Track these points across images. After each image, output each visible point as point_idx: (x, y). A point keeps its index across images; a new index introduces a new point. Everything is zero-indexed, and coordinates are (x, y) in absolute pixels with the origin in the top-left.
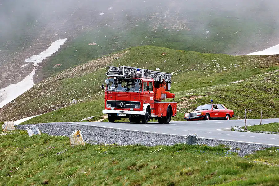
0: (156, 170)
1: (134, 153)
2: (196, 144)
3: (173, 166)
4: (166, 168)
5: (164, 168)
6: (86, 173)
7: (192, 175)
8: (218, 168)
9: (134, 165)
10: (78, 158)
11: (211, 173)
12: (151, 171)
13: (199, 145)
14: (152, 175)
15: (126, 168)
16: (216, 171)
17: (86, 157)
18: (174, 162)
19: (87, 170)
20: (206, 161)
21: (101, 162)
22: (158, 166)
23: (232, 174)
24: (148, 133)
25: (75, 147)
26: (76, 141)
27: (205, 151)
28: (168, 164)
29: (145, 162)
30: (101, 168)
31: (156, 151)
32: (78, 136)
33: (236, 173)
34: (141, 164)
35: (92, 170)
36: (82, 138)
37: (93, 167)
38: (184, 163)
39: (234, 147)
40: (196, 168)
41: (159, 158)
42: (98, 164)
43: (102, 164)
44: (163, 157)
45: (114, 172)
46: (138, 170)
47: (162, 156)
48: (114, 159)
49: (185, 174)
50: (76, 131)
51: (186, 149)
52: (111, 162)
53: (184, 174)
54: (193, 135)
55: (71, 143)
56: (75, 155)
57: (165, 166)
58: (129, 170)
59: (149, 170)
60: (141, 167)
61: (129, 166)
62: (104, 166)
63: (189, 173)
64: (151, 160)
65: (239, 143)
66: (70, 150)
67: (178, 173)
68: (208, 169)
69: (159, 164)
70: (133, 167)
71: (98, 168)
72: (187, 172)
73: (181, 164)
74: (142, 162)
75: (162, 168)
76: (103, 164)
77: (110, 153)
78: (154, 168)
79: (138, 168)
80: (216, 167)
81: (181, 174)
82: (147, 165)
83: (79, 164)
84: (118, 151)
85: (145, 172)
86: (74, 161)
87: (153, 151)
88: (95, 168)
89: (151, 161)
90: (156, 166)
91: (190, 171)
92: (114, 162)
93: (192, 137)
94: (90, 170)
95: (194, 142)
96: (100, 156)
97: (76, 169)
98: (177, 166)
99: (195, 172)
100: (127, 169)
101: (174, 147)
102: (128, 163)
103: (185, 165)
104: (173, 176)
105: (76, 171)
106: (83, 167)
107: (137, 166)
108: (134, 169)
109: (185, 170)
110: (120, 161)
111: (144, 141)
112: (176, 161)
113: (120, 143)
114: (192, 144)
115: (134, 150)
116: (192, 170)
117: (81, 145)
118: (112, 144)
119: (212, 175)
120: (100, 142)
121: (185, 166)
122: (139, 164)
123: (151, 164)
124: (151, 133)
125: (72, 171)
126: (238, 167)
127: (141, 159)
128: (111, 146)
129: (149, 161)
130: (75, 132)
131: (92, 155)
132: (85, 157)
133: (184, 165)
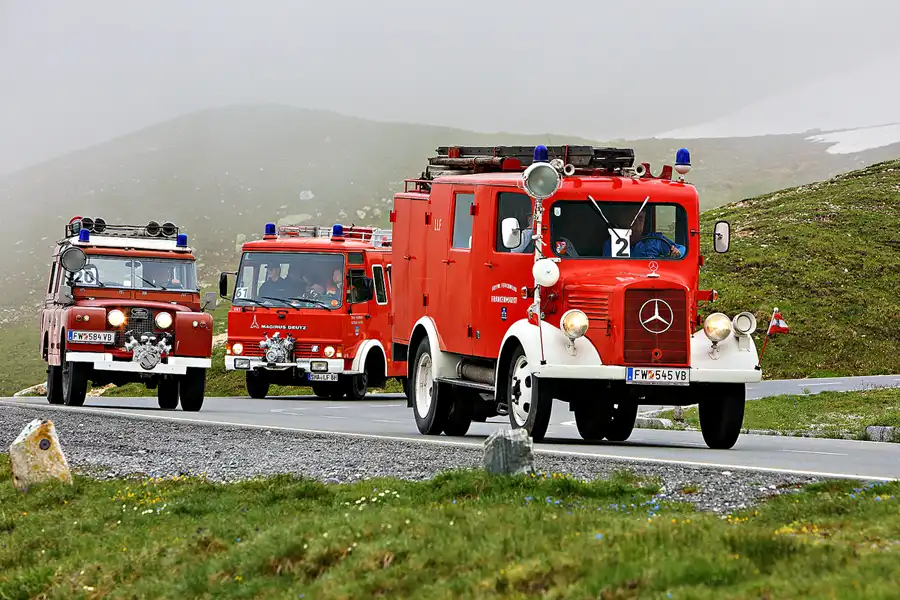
0: (392, 575)
1: (277, 508)
2: (525, 470)
3: (460, 554)
4: (432, 564)
5: (426, 566)
6: (91, 589)
7: (547, 589)
8: (652, 559)
9: (295, 553)
10: (51, 534)
11: (629, 582)
12: (370, 578)
13: (538, 477)
14: (373, 593)
15: (260, 569)
16: (650, 573)
17: (86, 529)
18: (460, 542)
19: (96, 578)
20: (597, 536)
21: (150, 546)
22: (395, 559)
23: (717, 584)
24: (307, 437)
25: (32, 489)
26: (36, 467)
27: (563, 499)
28: (439, 548)
29: (340, 541)
30: (153, 569)
31: (362, 502)
32: (45, 444)
33: (731, 579)
34: (326, 551)
35: (116, 578)
36: (61, 452)
37: (121, 567)
38: (505, 542)
39: (672, 485)
40: (563, 559)
41: (397, 524)
42: (138, 553)
43: (155, 553)
44: (411, 520)
45: (210, 584)
46: (313, 575)
47: (407, 518)
48: (206, 534)
49: (515, 585)
50: (36, 424)
51: (488, 491)
52: (195, 544)
53: (511, 586)
54: (515, 436)
55: (17, 472)
56: (35, 521)
57: (426, 556)
58: (274, 573)
59: (360, 574)
60: (326, 561)
61: (272, 558)
62: (167, 561)
63: (531, 584)
64: (366, 532)
65: (687, 470)
66: (13, 500)
67: (487, 583)
68: (613, 564)
69: (400, 549)
70: (289, 563)
71: (139, 569)
72: (524, 577)
73: (493, 547)
74: (327, 543)
75: (415, 563)
76: (162, 553)
77: (182, 511)
78: (382, 563)
79: (313, 566)
80: (642, 554)
81: (501, 586)
82: (350, 553)
83: (57, 556)
84: (210, 504)
85: (344, 583)
86: (34, 546)
87: (353, 502)
88: (129, 570)
89: (367, 538)
90: (389, 558)
91: (539, 575)
92: (205, 544)
93: (507, 442)
94: (107, 576)
95: (518, 464)
96: (140, 522)
97: (49, 574)
98: (476, 555)
99: (557, 579)
100: (266, 569)
101: (437, 485)
102: (268, 546)
103: (508, 553)
104: (468, 594)
105: (46, 585)
106: (77, 566)
107: (308, 558)
108: (296, 570)
109: (516, 571)
110: (233, 540)
111: (304, 466)
112: (469, 538)
113: (206, 472)
114: (508, 471)
115: (275, 499)
116: (547, 570)
117: (54, 483)
118: (176, 477)
119: (633, 587)
120: (125, 469)
121: (509, 555)
122: (314, 549)
123: (367, 548)
124: (319, 436)
125: (28, 582)
126: (737, 557)
127: (322, 531)
128: (176, 484)
129: (356, 539)
130: (33, 430)
131: (107, 519)
132: (78, 528)
133: (505, 551)
